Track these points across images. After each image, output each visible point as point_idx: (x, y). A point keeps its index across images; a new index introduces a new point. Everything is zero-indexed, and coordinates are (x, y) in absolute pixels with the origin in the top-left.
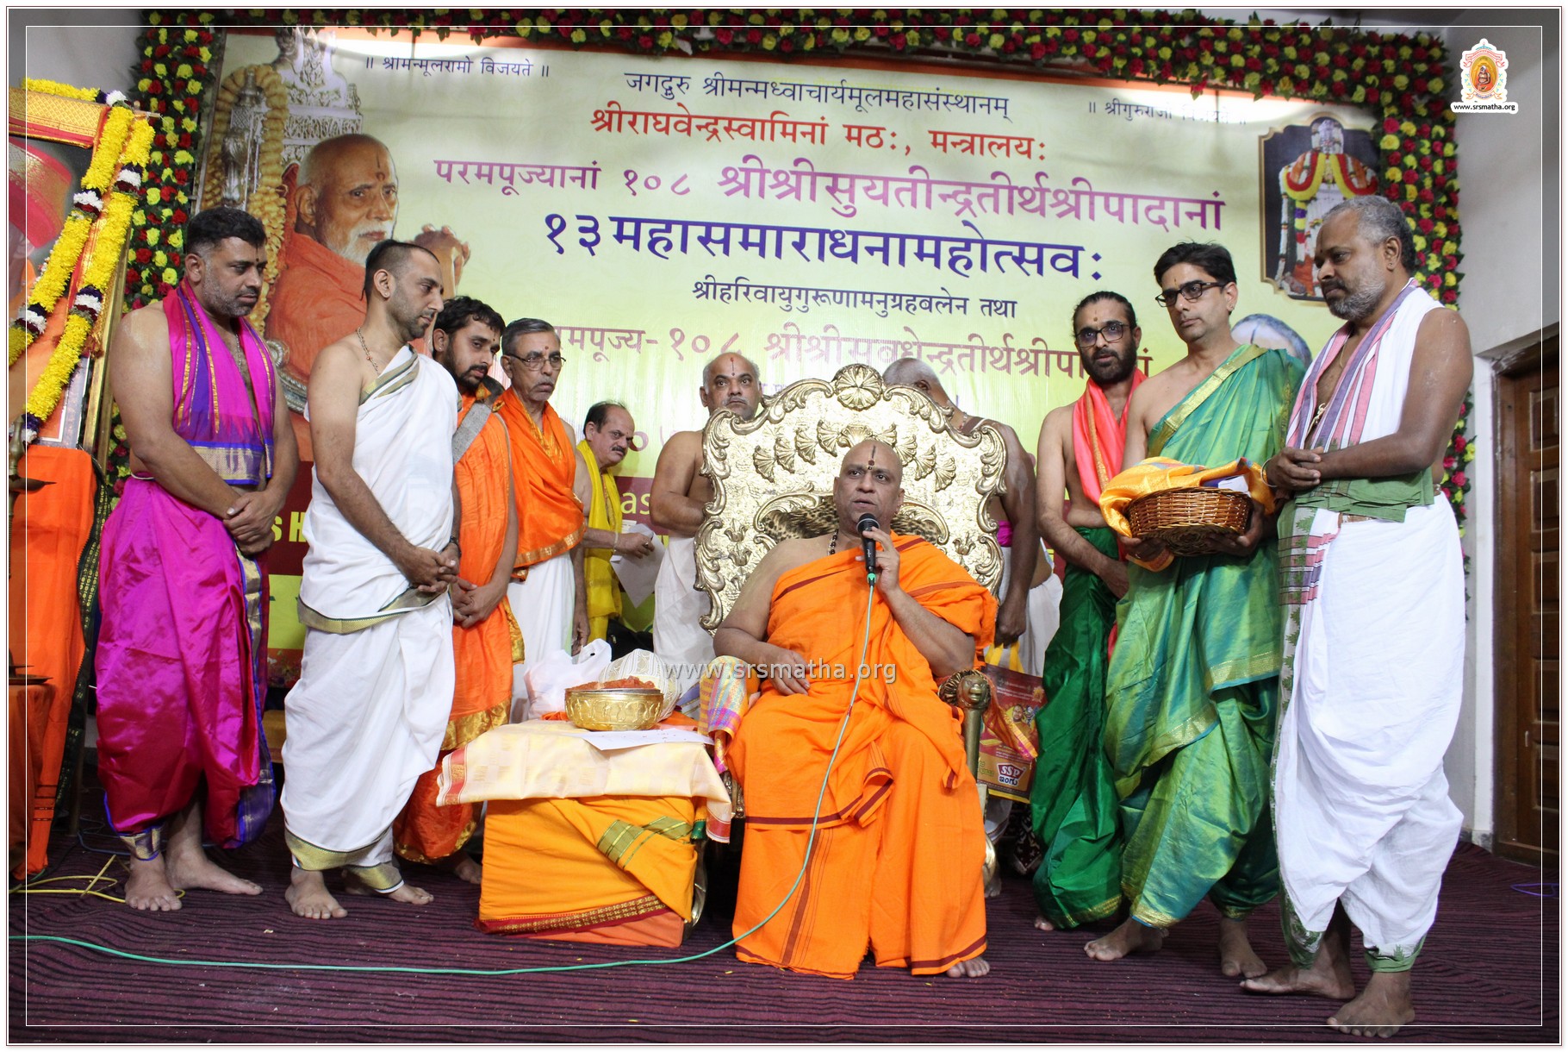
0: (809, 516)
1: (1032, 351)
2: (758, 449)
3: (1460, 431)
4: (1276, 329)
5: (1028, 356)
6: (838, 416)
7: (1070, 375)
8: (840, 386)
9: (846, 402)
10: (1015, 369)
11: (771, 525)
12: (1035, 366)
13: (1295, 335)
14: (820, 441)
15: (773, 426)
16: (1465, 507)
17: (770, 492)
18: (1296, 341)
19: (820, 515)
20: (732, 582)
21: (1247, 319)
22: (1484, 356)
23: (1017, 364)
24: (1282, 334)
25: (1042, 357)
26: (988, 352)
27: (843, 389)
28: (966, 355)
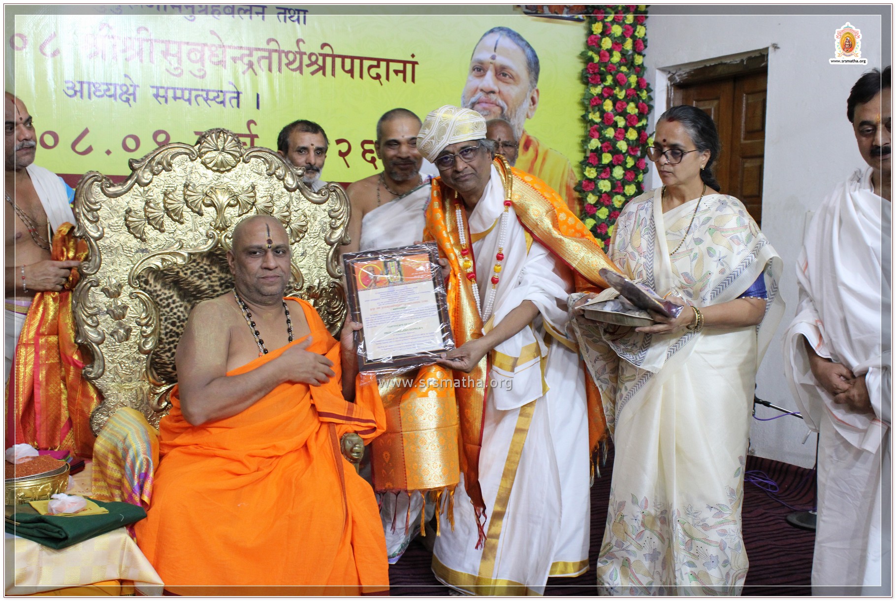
0: (181, 274)
1: (321, 55)
2: (128, 212)
3: (644, 128)
4: (514, 40)
5: (317, 59)
6: (203, 177)
7: (352, 76)
8: (203, 150)
9: (210, 165)
10: (307, 71)
11: (146, 282)
12: (323, 68)
13: (528, 45)
14: (186, 201)
15: (141, 189)
16: (644, 185)
17: (143, 251)
18: (528, 50)
19: (192, 273)
20: (112, 335)
21: (492, 31)
22: (663, 70)
23: (308, 66)
24: (518, 45)
25: (329, 60)
26: (283, 55)
27: (205, 153)
28: (264, 57)
